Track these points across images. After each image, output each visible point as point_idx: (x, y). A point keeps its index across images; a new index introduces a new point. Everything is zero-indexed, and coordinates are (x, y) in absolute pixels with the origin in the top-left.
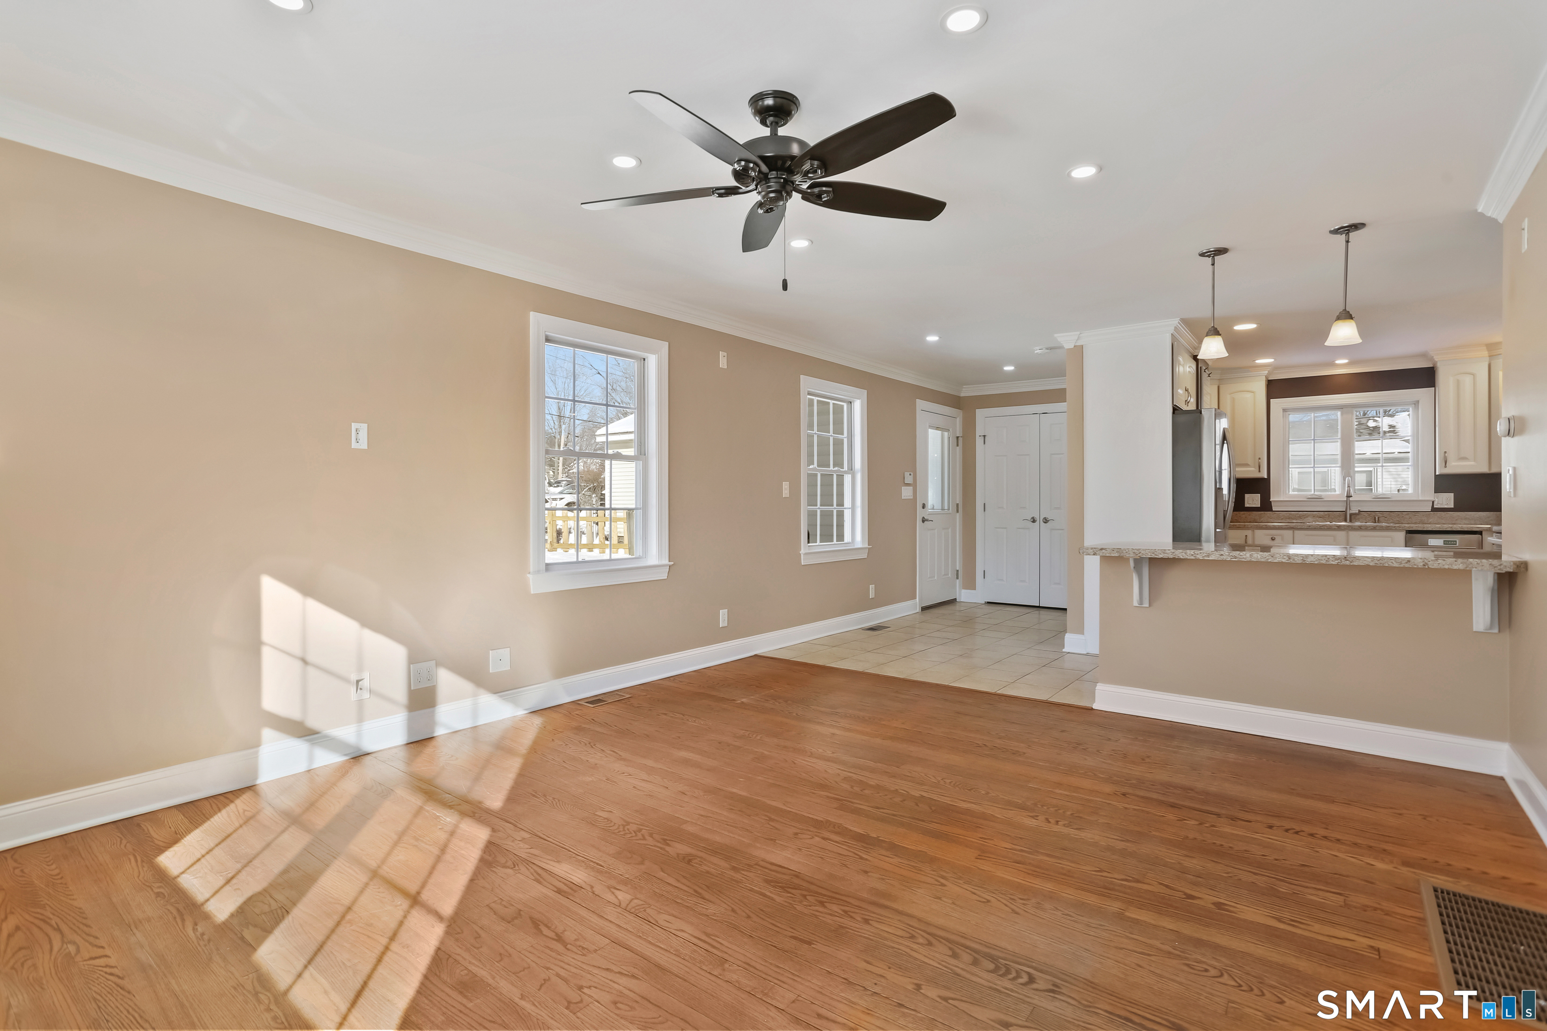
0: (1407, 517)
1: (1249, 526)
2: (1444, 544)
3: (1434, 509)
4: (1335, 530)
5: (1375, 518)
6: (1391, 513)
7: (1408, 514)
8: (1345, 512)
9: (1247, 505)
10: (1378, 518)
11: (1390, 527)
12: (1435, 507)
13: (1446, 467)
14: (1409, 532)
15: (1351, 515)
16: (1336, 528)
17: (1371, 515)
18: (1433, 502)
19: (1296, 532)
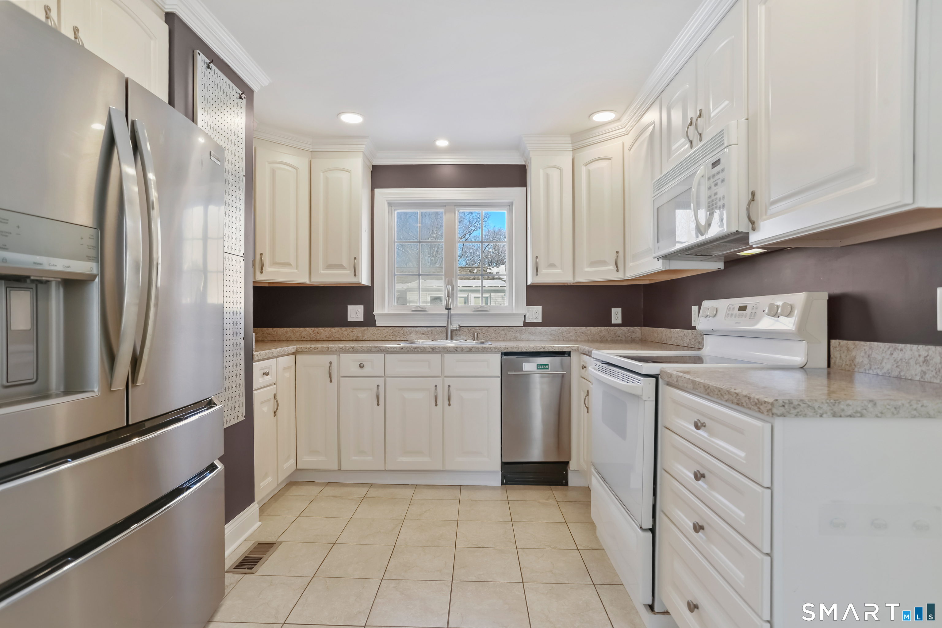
0: (503, 332)
1: (334, 349)
2: (538, 369)
3: (527, 325)
4: (429, 353)
5: (474, 334)
6: (489, 329)
7: (503, 330)
8: (446, 327)
9: (349, 319)
10: (477, 334)
11: (486, 349)
12: (526, 321)
13: (537, 275)
14: (506, 354)
15: (452, 331)
16: (431, 350)
17: (471, 331)
18: (525, 316)
19: (388, 356)
